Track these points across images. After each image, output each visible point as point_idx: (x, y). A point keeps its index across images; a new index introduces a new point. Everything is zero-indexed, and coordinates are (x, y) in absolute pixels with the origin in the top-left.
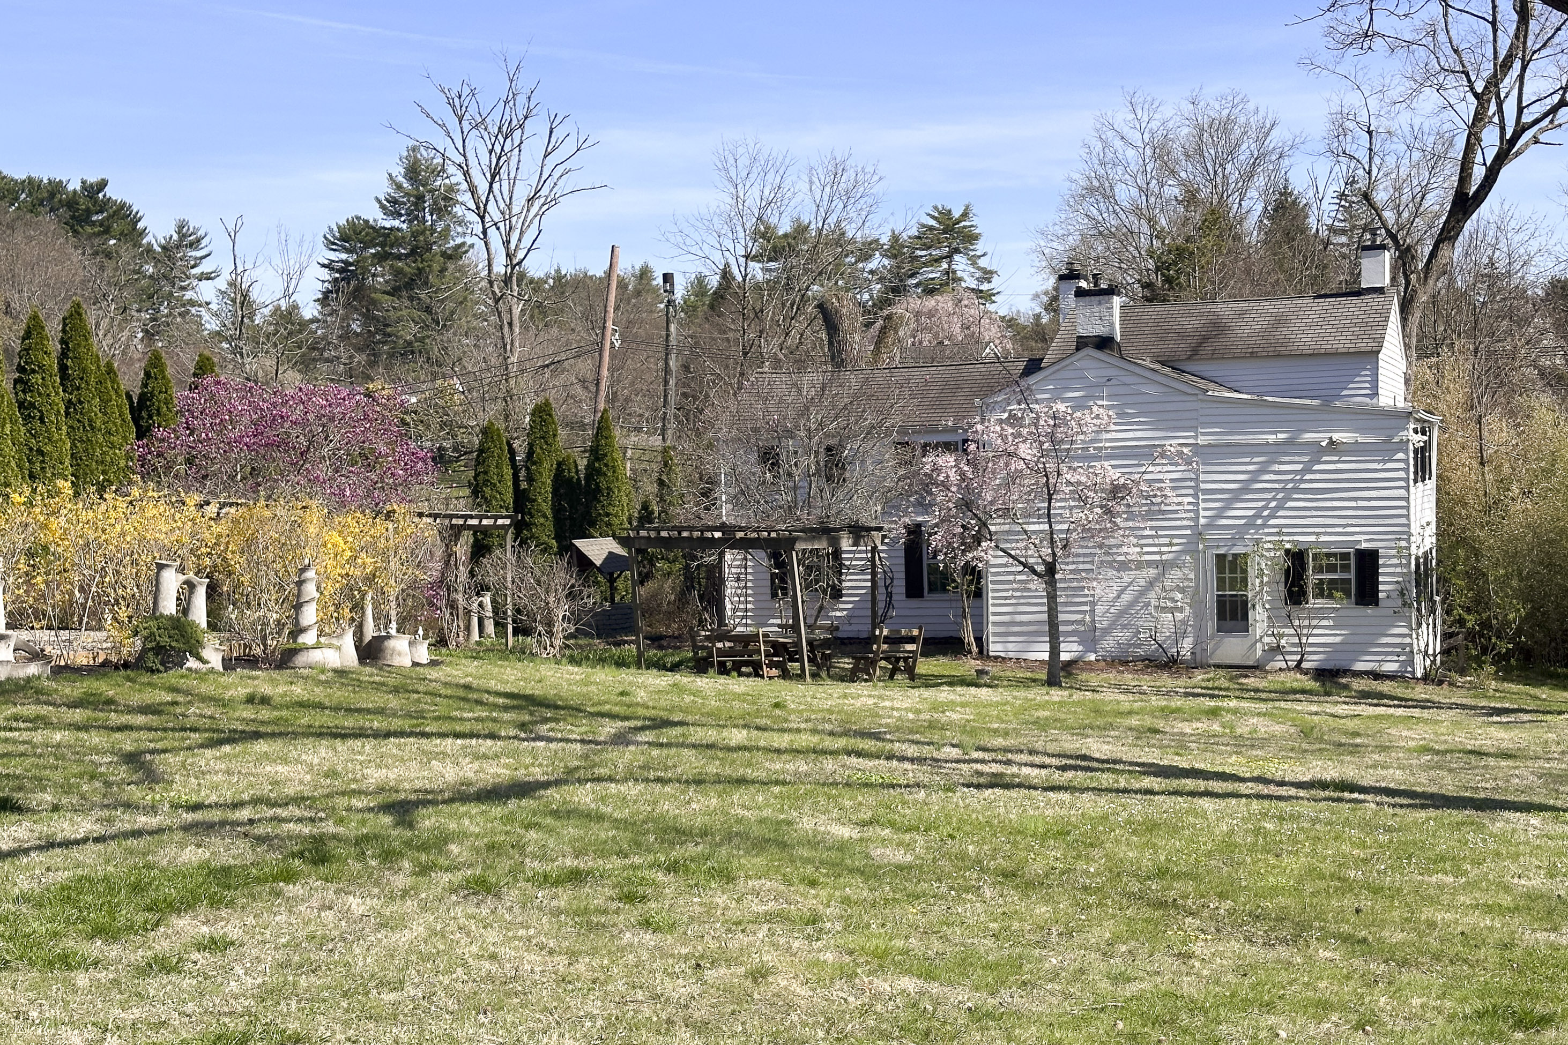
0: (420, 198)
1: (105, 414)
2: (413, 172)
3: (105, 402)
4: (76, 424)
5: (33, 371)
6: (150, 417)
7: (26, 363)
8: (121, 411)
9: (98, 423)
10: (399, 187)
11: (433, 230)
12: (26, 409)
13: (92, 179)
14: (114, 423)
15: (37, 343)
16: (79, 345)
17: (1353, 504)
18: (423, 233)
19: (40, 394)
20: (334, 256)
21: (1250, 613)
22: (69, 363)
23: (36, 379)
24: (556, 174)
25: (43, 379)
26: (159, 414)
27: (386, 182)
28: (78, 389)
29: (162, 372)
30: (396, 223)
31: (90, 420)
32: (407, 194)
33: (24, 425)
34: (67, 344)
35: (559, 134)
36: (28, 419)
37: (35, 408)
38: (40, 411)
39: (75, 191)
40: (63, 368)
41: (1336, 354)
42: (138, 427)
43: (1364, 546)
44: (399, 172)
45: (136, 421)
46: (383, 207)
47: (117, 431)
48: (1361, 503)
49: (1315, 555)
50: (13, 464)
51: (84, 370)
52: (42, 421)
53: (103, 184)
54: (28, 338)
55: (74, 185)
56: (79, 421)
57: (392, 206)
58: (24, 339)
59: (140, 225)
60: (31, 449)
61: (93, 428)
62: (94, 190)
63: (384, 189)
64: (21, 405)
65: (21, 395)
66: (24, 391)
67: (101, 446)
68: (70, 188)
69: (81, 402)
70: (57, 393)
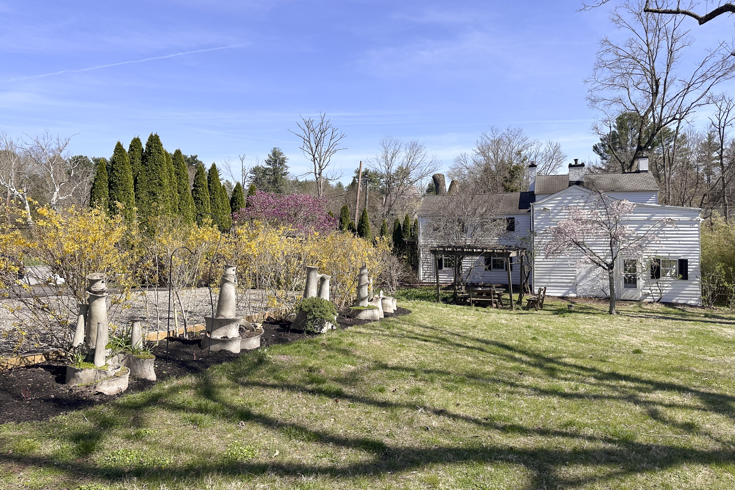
0: (276, 160)
1: (222, 203)
2: (274, 154)
3: (222, 199)
4: (212, 206)
5: (199, 186)
6: (236, 205)
7: (197, 183)
8: (227, 202)
9: (220, 206)
10: (271, 157)
11: (279, 169)
12: (196, 200)
13: (194, 155)
14: (225, 206)
15: (201, 177)
16: (214, 179)
17: (678, 243)
18: (277, 169)
19: (202, 195)
20: (252, 175)
21: (637, 281)
22: (211, 185)
23: (200, 189)
24: (334, 145)
25: (203, 189)
26: (239, 204)
27: (268, 156)
28: (214, 194)
29: (241, 190)
30: (269, 167)
31: (217, 205)
32: (273, 159)
33: (195, 205)
34: (210, 178)
35: (335, 134)
36: (197, 203)
37: (199, 199)
38: (202, 201)
39: (189, 158)
40: (209, 187)
41: (643, 191)
42: (232, 208)
43: (682, 258)
44: (271, 154)
45: (231, 205)
46: (267, 162)
47: (226, 209)
48: (681, 242)
49: (662, 261)
50: (192, 219)
51: (216, 187)
52: (202, 204)
53: (196, 156)
54: (198, 175)
55: (189, 157)
56: (213, 205)
57: (268, 163)
58: (196, 175)
59: (205, 167)
60: (198, 214)
61: (218, 208)
62: (194, 158)
63: (267, 158)
64: (195, 199)
65: (195, 195)
66: (195, 194)
67: (221, 214)
68: (188, 157)
69: (214, 199)
70: (207, 195)
